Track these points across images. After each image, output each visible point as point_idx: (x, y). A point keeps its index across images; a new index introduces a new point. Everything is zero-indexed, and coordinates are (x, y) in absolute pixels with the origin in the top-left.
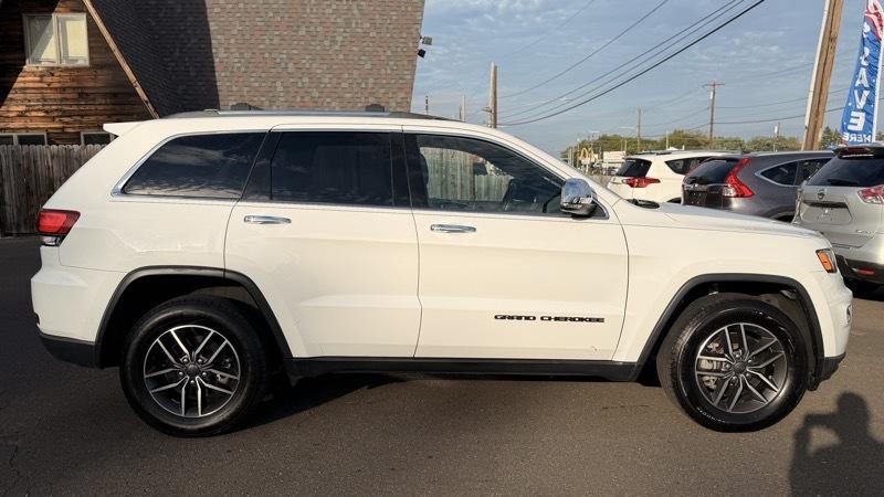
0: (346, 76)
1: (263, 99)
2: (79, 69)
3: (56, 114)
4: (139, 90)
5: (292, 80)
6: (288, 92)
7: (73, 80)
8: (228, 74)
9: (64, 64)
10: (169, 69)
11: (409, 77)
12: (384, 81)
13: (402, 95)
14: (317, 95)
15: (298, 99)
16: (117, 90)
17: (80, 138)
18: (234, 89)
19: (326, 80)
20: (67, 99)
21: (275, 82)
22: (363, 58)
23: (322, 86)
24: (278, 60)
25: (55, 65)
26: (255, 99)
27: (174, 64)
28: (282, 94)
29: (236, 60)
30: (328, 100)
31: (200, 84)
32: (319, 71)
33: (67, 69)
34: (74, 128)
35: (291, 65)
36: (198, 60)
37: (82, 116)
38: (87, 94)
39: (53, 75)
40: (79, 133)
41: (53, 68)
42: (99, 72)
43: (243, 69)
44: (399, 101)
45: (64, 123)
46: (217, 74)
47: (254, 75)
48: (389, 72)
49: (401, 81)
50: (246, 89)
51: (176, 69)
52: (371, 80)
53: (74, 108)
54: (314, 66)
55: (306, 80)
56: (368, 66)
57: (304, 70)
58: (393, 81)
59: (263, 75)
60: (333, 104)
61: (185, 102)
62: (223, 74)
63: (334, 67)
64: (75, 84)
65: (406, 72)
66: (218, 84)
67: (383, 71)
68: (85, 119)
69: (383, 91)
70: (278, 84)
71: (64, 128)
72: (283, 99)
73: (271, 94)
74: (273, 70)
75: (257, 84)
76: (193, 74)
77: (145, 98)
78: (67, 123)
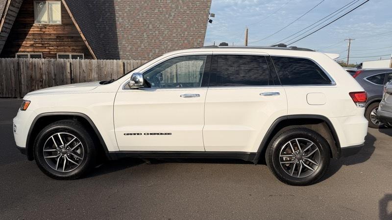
0: (175, 31)
1: (138, 41)
2: (57, 26)
3: (47, 45)
4: (82, 35)
5: (151, 32)
6: (149, 38)
7: (54, 31)
8: (123, 29)
9: (51, 23)
10: (97, 26)
11: (203, 32)
12: (192, 33)
13: (200, 40)
14: (162, 39)
15: (153, 41)
16: (73, 35)
17: (56, 56)
18: (125, 36)
19: (166, 33)
20: (51, 39)
21: (143, 33)
22: (183, 23)
23: (164, 35)
24: (145, 24)
25: (47, 24)
26: (134, 41)
27: (99, 24)
28: (146, 39)
29: (126, 23)
30: (167, 42)
31: (110, 33)
32: (163, 29)
33: (52, 26)
34: (54, 51)
35: (150, 26)
36: (110, 23)
37: (58, 47)
38: (60, 37)
39: (46, 28)
40: (56, 54)
41: (46, 25)
42: (66, 27)
43: (129, 27)
44: (199, 42)
45: (50, 49)
46: (117, 29)
47: (134, 30)
48: (194, 29)
49: (200, 34)
50: (130, 36)
51: (100, 27)
52: (186, 33)
53: (55, 43)
54: (161, 26)
55: (157, 32)
56: (185, 27)
57: (156, 28)
58: (196, 33)
59: (138, 30)
60: (169, 43)
61: (103, 41)
62: (120, 29)
63: (170, 27)
64: (55, 32)
65: (202, 29)
66: (118, 33)
67: (192, 29)
68: (59, 48)
69: (191, 38)
70: (145, 34)
71: (49, 52)
72: (146, 41)
73: (141, 39)
74: (142, 28)
75: (135, 34)
76: (107, 29)
77: (84, 38)
78: (51, 49)
